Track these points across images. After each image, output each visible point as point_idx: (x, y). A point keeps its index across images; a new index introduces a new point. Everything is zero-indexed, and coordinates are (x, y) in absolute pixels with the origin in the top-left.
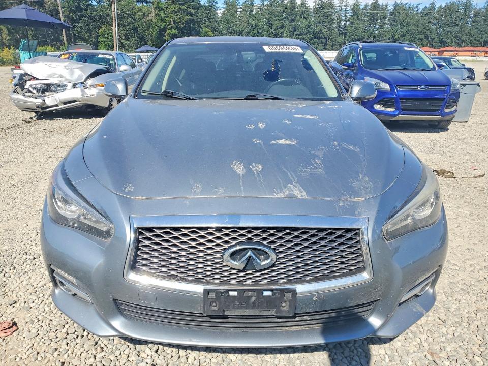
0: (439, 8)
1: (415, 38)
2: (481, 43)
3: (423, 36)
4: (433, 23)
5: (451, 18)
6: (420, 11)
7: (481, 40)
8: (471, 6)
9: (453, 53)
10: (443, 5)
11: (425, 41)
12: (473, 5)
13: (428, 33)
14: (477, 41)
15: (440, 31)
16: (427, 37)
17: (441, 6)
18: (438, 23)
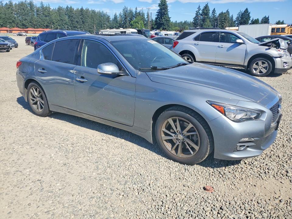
0: (15, 4)
1: (6, 22)
2: (45, 26)
3: (11, 21)
4: (14, 13)
5: (24, 11)
6: (4, 5)
7: (44, 25)
8: (33, 5)
9: (33, 32)
10: (17, 3)
11: (13, 25)
12: (34, 4)
13: (13, 19)
14: (43, 25)
15: (20, 18)
16: (13, 22)
17: (16, 4)
18: (17, 14)
